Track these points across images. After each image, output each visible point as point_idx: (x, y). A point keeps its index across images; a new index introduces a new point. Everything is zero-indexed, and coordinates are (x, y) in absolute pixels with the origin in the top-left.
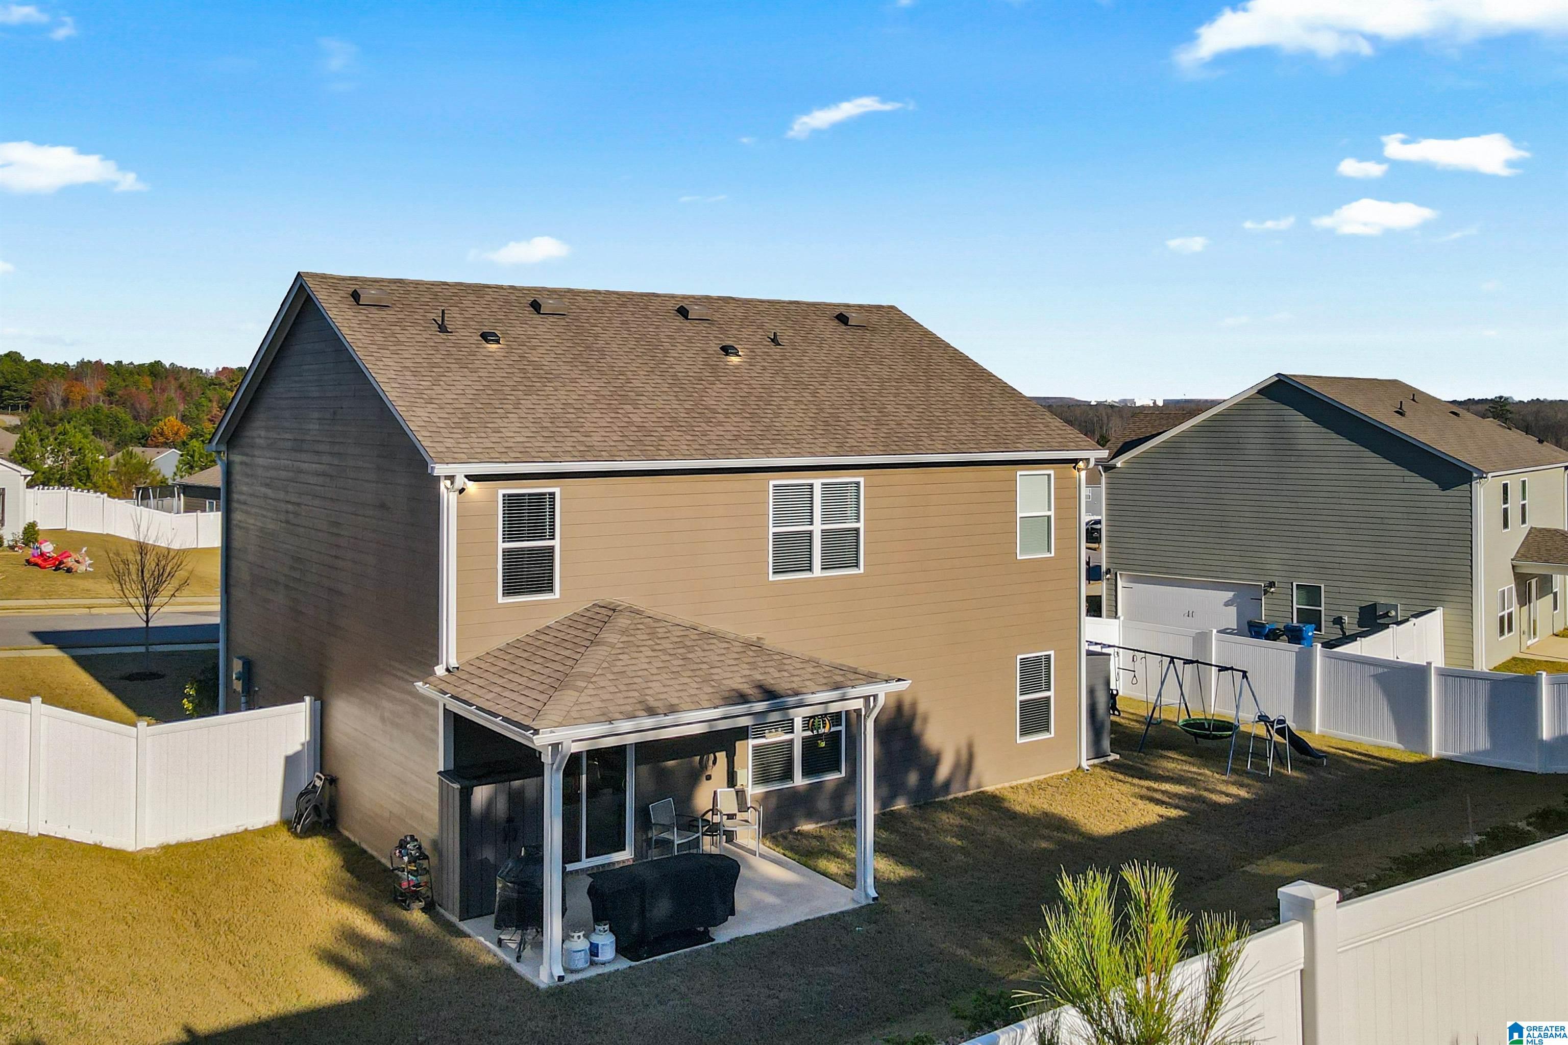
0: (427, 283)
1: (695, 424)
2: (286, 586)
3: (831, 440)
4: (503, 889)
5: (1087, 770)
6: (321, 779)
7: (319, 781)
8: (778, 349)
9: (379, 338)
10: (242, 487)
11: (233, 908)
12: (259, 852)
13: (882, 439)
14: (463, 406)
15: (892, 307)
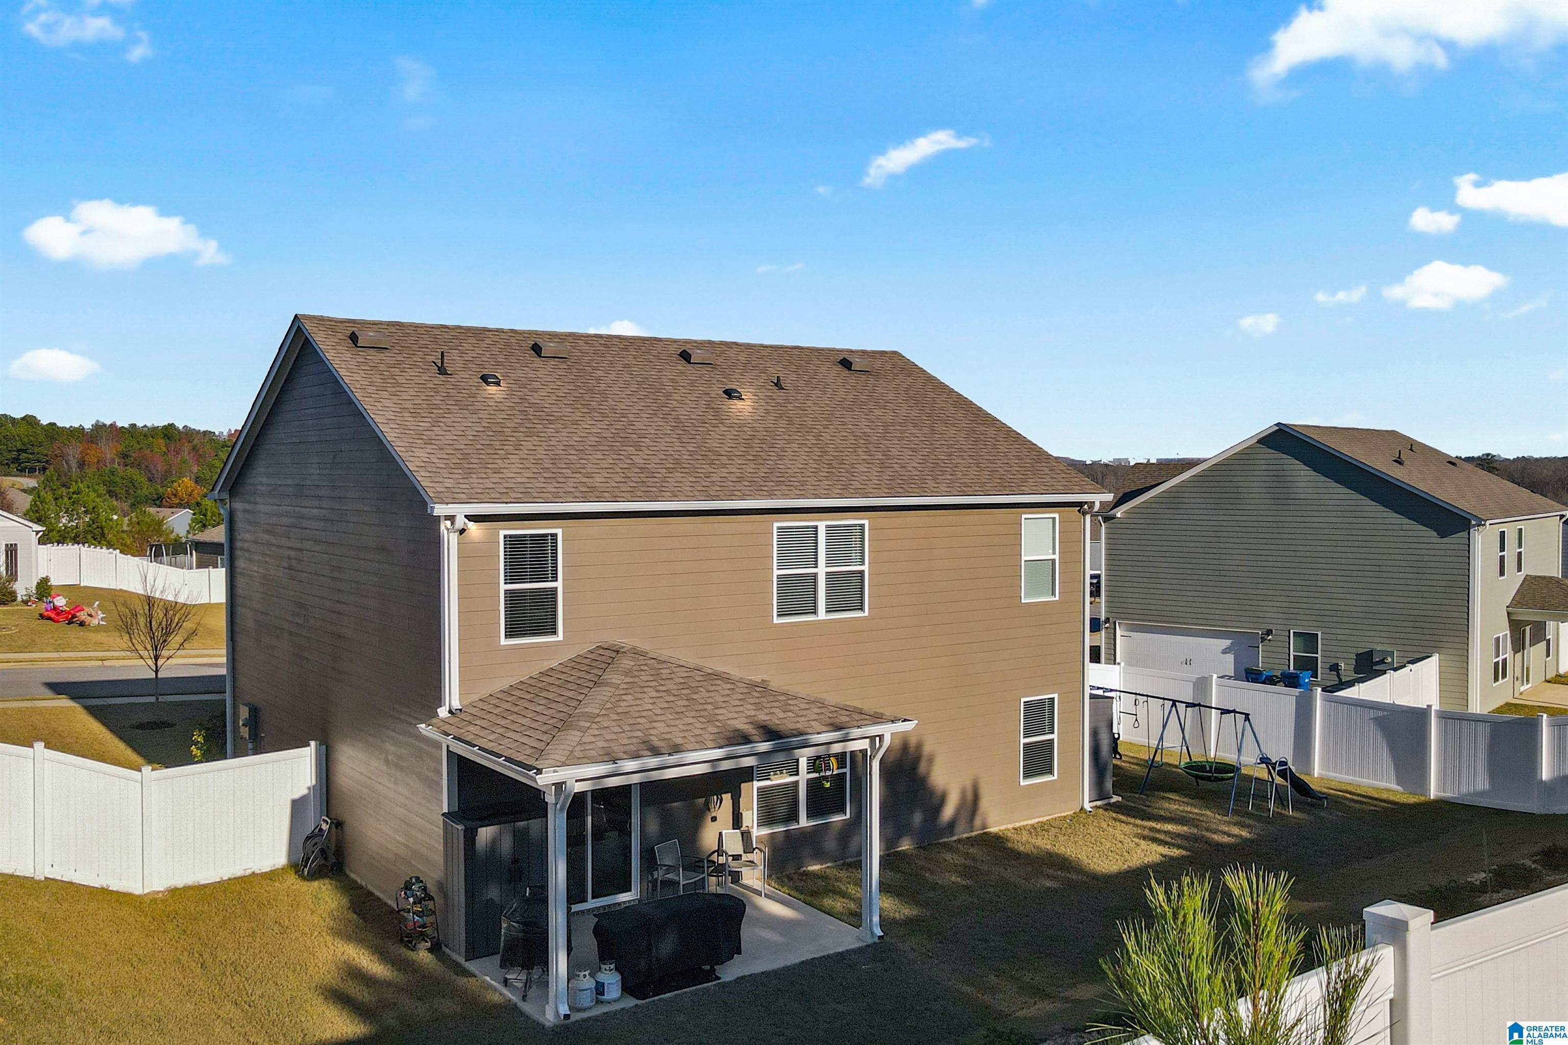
0: (426, 326)
1: (698, 466)
2: (291, 633)
3: (836, 482)
4: (508, 929)
5: (1090, 812)
6: (327, 823)
7: (325, 824)
8: (781, 393)
9: (377, 379)
10: (244, 535)
11: (239, 949)
12: (266, 894)
13: (888, 482)
14: (463, 447)
15: (895, 353)
